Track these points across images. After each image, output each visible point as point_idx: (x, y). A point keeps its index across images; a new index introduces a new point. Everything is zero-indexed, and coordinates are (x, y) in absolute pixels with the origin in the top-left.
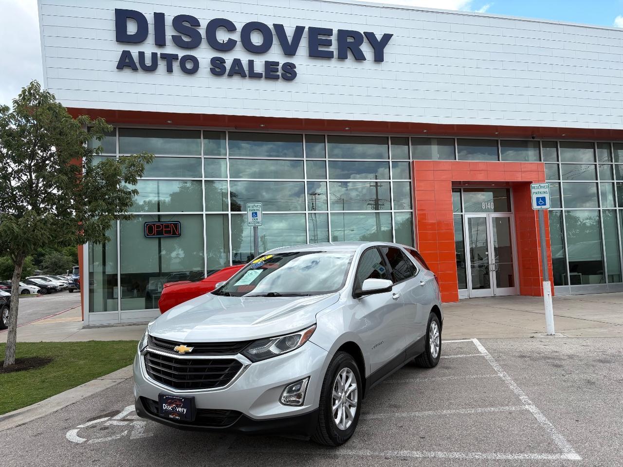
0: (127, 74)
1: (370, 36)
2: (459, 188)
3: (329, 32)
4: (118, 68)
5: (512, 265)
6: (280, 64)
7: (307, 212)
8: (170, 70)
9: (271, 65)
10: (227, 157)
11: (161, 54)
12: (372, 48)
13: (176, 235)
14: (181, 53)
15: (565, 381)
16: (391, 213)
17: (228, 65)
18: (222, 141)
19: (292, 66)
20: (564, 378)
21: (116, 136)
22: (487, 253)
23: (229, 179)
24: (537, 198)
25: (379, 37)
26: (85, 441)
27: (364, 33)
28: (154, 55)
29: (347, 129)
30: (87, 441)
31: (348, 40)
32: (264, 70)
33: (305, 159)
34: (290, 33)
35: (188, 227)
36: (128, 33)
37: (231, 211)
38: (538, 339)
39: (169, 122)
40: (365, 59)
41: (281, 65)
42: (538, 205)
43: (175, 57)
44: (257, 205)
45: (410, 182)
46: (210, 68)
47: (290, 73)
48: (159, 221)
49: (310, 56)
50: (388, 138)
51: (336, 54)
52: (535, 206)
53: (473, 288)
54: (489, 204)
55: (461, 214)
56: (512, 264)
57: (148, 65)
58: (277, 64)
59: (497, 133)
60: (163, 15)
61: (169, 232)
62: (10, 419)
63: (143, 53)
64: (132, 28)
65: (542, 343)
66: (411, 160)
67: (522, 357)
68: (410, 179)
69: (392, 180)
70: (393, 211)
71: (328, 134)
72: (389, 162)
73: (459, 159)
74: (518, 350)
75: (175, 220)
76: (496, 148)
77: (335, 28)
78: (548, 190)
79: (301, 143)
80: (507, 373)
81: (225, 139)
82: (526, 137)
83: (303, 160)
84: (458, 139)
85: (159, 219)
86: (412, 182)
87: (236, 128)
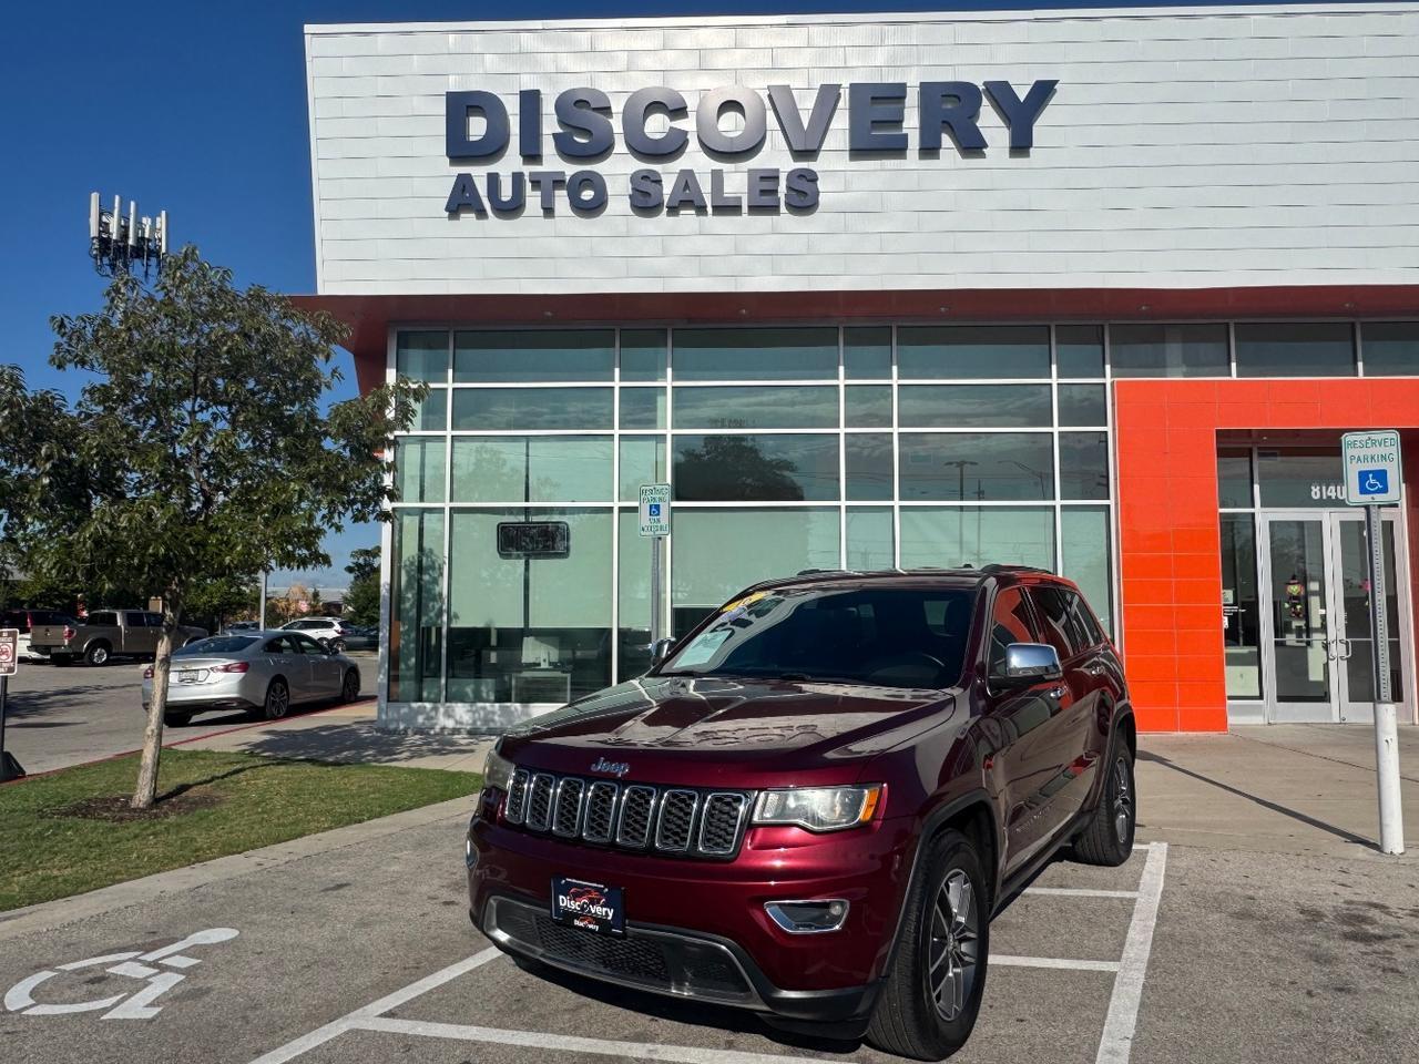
0: (468, 218)
1: (1000, 93)
2: (1247, 446)
3: (896, 94)
4: (447, 209)
5: (1397, 644)
6: (781, 175)
7: (843, 503)
8: (549, 211)
9: (762, 178)
10: (669, 384)
11: (530, 173)
12: (1005, 119)
13: (558, 551)
14: (570, 170)
16: (1054, 507)
17: (668, 187)
19: (811, 177)
20: (1305, 1004)
21: (448, 348)
22: (1322, 611)
23: (669, 432)
24: (1360, 473)
25: (1022, 94)
26: (26, 1008)
27: (985, 84)
28: (517, 178)
29: (943, 310)
30: (32, 1006)
31: (945, 107)
32: (747, 190)
33: (842, 382)
34: (806, 105)
35: (581, 534)
36: (472, 139)
37: (673, 500)
39: (549, 314)
40: (986, 146)
41: (783, 176)
42: (1363, 491)
43: (559, 178)
44: (659, 488)
45: (1106, 432)
46: (630, 197)
47: (805, 193)
48: (527, 521)
49: (851, 150)
50: (1049, 327)
51: (914, 142)
52: (1354, 495)
54: (1332, 486)
55: (1251, 510)
56: (1399, 642)
57: (504, 199)
58: (777, 174)
59: (1349, 306)
60: (538, 91)
63: (497, 176)
64: (477, 127)
65: (1342, 878)
66: (1108, 380)
67: (1244, 915)
68: (1106, 425)
69: (1056, 429)
70: (1058, 502)
71: (900, 324)
72: (1050, 385)
73: (1238, 376)
74: (1251, 893)
75: (556, 518)
76: (1349, 344)
77: (913, 81)
78: (1395, 451)
79: (835, 348)
80: (1152, 964)
81: (666, 345)
83: (838, 386)
84: (1236, 324)
85: (527, 517)
86: (1109, 434)
87: (689, 320)
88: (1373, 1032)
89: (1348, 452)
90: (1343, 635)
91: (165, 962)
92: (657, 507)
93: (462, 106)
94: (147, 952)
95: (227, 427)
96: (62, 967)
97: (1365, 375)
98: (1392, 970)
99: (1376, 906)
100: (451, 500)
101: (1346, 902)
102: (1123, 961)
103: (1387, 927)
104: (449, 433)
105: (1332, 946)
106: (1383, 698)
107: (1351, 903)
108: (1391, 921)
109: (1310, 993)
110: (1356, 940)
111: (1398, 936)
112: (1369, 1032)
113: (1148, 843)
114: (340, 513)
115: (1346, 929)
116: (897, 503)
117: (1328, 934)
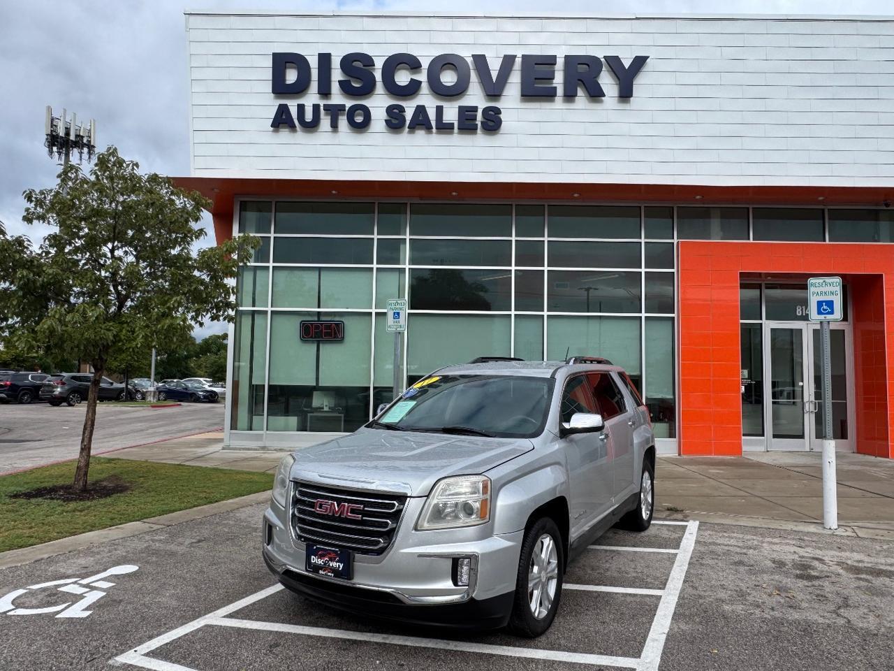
0: (285, 134)
1: (614, 62)
2: (758, 282)
3: (551, 61)
4: (272, 126)
5: (846, 405)
6: (479, 110)
7: (513, 313)
8: (334, 126)
9: (467, 111)
10: (408, 237)
11: (325, 106)
12: (617, 80)
13: (337, 338)
14: (349, 103)
16: (641, 317)
17: (409, 115)
18: (402, 216)
19: (498, 111)
21: (271, 212)
22: (801, 384)
23: (407, 266)
24: (818, 302)
25: (627, 64)
26: (9, 611)
27: (605, 57)
28: (316, 108)
29: (576, 195)
30: (13, 610)
31: (580, 71)
32: (457, 119)
33: (514, 238)
34: (494, 66)
35: (352, 328)
36: (288, 82)
37: (409, 309)
39: (334, 192)
40: (604, 95)
42: (819, 313)
43: (342, 108)
44: (399, 301)
45: (673, 273)
46: (386, 120)
47: (493, 121)
48: (319, 320)
49: (522, 96)
50: (640, 207)
51: (560, 91)
55: (760, 321)
56: (846, 403)
57: (307, 120)
58: (475, 109)
59: (821, 198)
60: (329, 55)
61: (328, 334)
63: (303, 106)
64: (291, 76)
65: (800, 543)
66: (675, 241)
67: (740, 564)
68: (673, 268)
69: (643, 270)
70: (643, 315)
71: (549, 203)
72: (641, 243)
73: (753, 240)
74: (745, 551)
75: (337, 319)
76: (821, 221)
77: (560, 54)
78: (838, 289)
79: (510, 217)
80: (683, 591)
81: (406, 213)
82: (877, 204)
83: (511, 241)
84: (753, 208)
85: (319, 317)
86: (676, 273)
87: (421, 197)
89: (812, 289)
90: (812, 398)
91: (93, 584)
92: (398, 314)
93: (281, 62)
94: (83, 578)
95: (134, 260)
96: (31, 587)
97: (829, 241)
98: (822, 596)
99: (817, 559)
100: (272, 307)
101: (800, 557)
102: (666, 590)
103: (822, 571)
104: (271, 264)
105: (788, 581)
106: (828, 437)
107: (803, 557)
108: (825, 568)
110: (803, 579)
111: (828, 577)
113: (687, 521)
114: (202, 315)
115: (798, 572)
116: (546, 313)
117: (787, 574)
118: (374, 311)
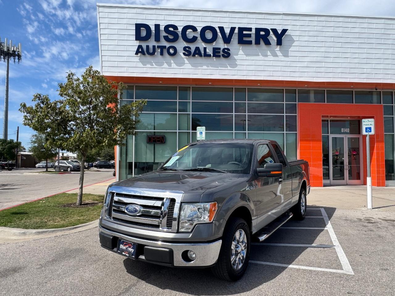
1: (275, 31)
2: (328, 119)
3: (250, 29)
4: (135, 54)
5: (359, 167)
8: (162, 54)
9: (216, 50)
10: (191, 101)
11: (157, 46)
12: (276, 38)
13: (163, 142)
14: (168, 45)
15: (365, 234)
18: (188, 92)
19: (228, 49)
20: (366, 233)
21: (134, 90)
22: (343, 159)
23: (191, 113)
24: (366, 128)
25: (280, 32)
28: (154, 47)
29: (259, 84)
31: (261, 33)
32: (212, 53)
33: (234, 102)
34: (227, 31)
35: (169, 139)
36: (142, 36)
37: (192, 130)
38: (361, 211)
39: (160, 82)
40: (271, 44)
41: (222, 49)
42: (366, 132)
43: (165, 47)
44: (202, 128)
45: (296, 116)
46: (183, 52)
47: (227, 54)
48: (154, 135)
49: (238, 44)
50: (283, 89)
51: (254, 42)
52: (364, 133)
53: (333, 180)
54: (346, 129)
55: (328, 135)
57: (152, 52)
58: (220, 49)
59: (352, 87)
60: (160, 24)
61: (159, 141)
62: (77, 229)
63: (148, 46)
64: (144, 33)
65: (362, 213)
66: (297, 103)
67: (346, 220)
68: (296, 114)
69: (285, 114)
70: (285, 132)
71: (248, 87)
72: (284, 104)
73: (327, 103)
74: (346, 216)
76: (351, 95)
79: (232, 93)
80: (333, 228)
81: (190, 91)
82: (372, 89)
83: (233, 103)
84: (327, 90)
85: (154, 134)
86: (297, 116)
87: (196, 85)
88: (380, 236)
90: (347, 164)
92: (202, 133)
97: (355, 103)
98: (379, 228)
99: (371, 218)
101: (365, 217)
102: (328, 228)
103: (375, 221)
105: (366, 224)
109: (365, 231)
110: (370, 223)
111: (378, 222)
112: (379, 236)
115: (367, 221)
117: (364, 222)
118: (178, 131)
